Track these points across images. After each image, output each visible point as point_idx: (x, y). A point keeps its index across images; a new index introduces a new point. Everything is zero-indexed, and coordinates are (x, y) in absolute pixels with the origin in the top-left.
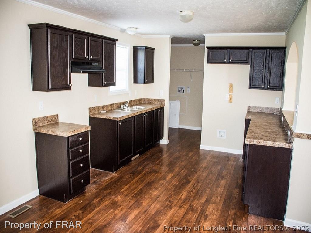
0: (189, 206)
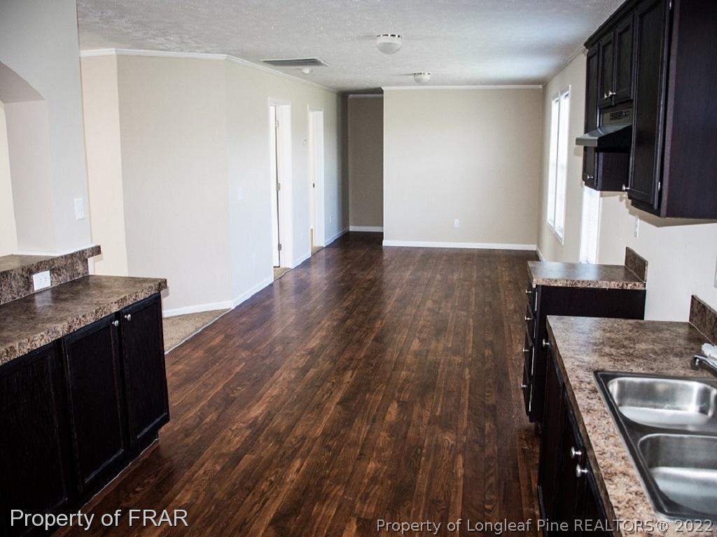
0: (284, 442)
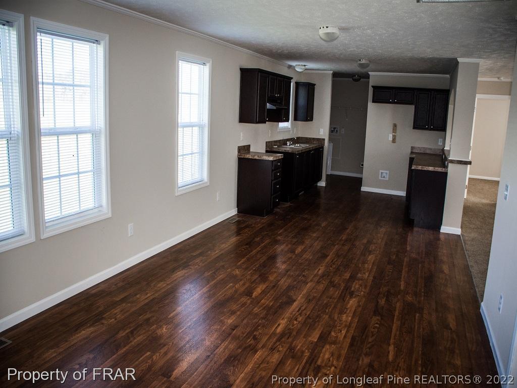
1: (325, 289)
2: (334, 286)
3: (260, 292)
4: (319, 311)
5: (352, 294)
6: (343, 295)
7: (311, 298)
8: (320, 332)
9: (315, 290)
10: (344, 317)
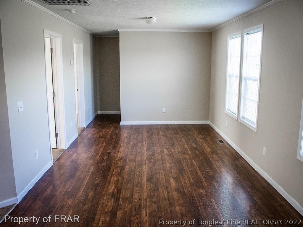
1: (133, 194)
2: (127, 198)
3: (171, 181)
4: (130, 179)
5: (113, 195)
6: (119, 193)
7: (139, 186)
8: (125, 170)
9: (139, 191)
10: (115, 179)
